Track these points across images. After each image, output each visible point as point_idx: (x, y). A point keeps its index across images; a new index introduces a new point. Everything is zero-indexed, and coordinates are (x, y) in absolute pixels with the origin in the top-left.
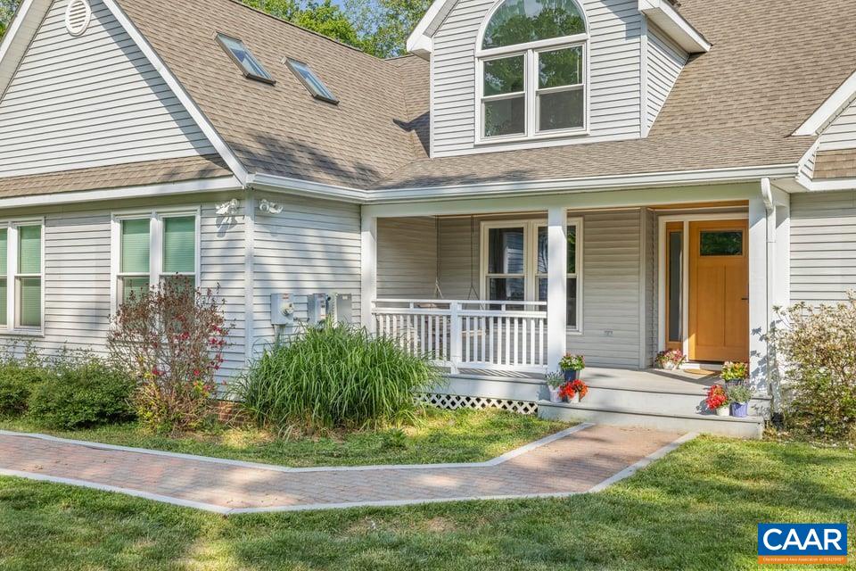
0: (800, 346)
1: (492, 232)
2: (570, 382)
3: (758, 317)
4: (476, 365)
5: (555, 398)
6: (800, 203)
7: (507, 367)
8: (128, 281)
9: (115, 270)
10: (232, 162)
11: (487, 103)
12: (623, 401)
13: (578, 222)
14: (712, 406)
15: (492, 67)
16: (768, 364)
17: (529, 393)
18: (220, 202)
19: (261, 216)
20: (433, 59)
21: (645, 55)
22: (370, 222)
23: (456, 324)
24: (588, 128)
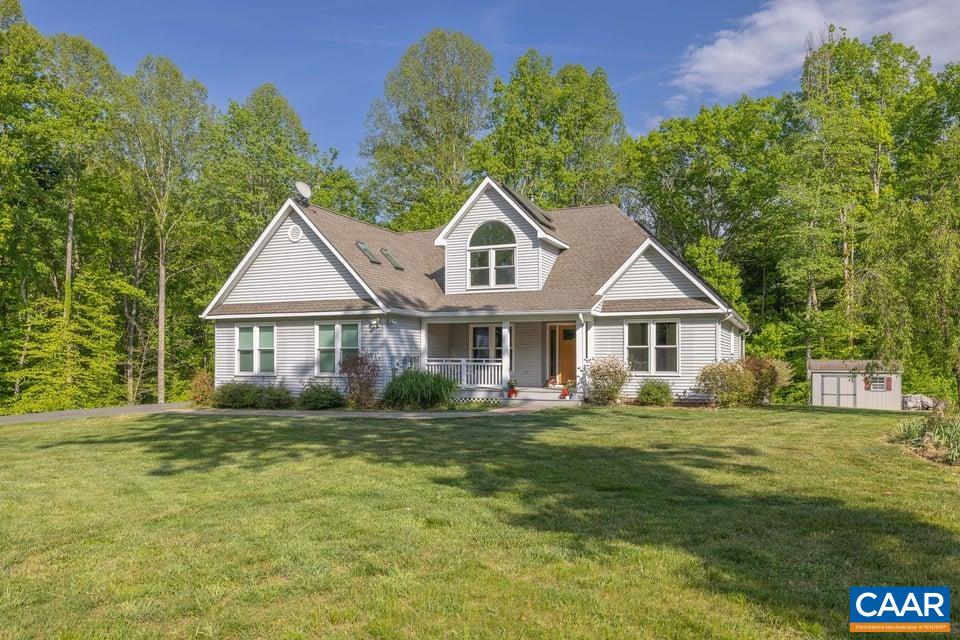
0: (594, 373)
1: (474, 329)
2: (511, 389)
3: (580, 362)
4: (472, 387)
5: (506, 396)
6: (598, 321)
7: (486, 386)
8: (322, 351)
9: (317, 346)
10: (380, 304)
11: (472, 272)
12: (532, 396)
13: (513, 325)
14: (563, 396)
15: (474, 255)
16: (583, 380)
17: (495, 395)
18: (372, 319)
19: (389, 325)
20: (446, 249)
21: (540, 255)
22: (425, 325)
23: (464, 369)
24: (517, 285)
